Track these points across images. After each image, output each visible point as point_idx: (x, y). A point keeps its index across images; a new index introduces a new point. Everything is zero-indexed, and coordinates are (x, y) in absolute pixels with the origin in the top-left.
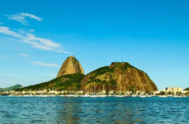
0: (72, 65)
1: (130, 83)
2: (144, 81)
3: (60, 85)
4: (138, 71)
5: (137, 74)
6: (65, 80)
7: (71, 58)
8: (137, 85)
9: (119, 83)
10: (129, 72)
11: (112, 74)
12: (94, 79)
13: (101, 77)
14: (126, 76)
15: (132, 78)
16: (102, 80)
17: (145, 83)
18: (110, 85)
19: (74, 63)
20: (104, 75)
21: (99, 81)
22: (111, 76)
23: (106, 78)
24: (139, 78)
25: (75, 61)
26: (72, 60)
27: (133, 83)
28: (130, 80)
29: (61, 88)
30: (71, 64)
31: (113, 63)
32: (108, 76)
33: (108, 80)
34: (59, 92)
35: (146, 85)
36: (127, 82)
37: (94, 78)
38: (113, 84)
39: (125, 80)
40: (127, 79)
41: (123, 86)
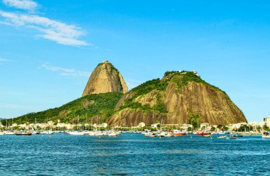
0: (106, 77)
1: (190, 110)
2: (217, 106)
3: (78, 113)
4: (207, 88)
5: (204, 93)
6: (87, 104)
7: (104, 65)
8: (203, 113)
9: (171, 109)
10: (190, 88)
11: (162, 93)
12: (131, 103)
13: (143, 99)
14: (184, 97)
15: (194, 100)
16: (143, 104)
17: (220, 108)
18: (155, 113)
19: (110, 74)
20: (147, 95)
21: (139, 105)
22: (159, 97)
23: (150, 100)
24: (207, 101)
25: (112, 70)
26: (106, 68)
27: (195, 110)
28: (191, 104)
29: (78, 118)
30: (103, 76)
31: (167, 74)
32: (155, 97)
33: (153, 104)
34: (74, 125)
35: (221, 112)
36: (185, 107)
37: (131, 100)
38: (161, 110)
39: (182, 105)
40: (186, 102)
41: (178, 114)
